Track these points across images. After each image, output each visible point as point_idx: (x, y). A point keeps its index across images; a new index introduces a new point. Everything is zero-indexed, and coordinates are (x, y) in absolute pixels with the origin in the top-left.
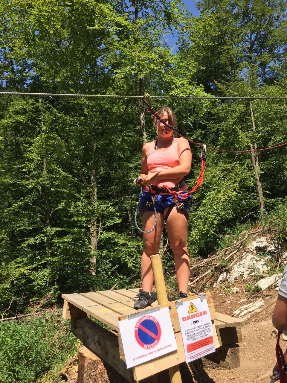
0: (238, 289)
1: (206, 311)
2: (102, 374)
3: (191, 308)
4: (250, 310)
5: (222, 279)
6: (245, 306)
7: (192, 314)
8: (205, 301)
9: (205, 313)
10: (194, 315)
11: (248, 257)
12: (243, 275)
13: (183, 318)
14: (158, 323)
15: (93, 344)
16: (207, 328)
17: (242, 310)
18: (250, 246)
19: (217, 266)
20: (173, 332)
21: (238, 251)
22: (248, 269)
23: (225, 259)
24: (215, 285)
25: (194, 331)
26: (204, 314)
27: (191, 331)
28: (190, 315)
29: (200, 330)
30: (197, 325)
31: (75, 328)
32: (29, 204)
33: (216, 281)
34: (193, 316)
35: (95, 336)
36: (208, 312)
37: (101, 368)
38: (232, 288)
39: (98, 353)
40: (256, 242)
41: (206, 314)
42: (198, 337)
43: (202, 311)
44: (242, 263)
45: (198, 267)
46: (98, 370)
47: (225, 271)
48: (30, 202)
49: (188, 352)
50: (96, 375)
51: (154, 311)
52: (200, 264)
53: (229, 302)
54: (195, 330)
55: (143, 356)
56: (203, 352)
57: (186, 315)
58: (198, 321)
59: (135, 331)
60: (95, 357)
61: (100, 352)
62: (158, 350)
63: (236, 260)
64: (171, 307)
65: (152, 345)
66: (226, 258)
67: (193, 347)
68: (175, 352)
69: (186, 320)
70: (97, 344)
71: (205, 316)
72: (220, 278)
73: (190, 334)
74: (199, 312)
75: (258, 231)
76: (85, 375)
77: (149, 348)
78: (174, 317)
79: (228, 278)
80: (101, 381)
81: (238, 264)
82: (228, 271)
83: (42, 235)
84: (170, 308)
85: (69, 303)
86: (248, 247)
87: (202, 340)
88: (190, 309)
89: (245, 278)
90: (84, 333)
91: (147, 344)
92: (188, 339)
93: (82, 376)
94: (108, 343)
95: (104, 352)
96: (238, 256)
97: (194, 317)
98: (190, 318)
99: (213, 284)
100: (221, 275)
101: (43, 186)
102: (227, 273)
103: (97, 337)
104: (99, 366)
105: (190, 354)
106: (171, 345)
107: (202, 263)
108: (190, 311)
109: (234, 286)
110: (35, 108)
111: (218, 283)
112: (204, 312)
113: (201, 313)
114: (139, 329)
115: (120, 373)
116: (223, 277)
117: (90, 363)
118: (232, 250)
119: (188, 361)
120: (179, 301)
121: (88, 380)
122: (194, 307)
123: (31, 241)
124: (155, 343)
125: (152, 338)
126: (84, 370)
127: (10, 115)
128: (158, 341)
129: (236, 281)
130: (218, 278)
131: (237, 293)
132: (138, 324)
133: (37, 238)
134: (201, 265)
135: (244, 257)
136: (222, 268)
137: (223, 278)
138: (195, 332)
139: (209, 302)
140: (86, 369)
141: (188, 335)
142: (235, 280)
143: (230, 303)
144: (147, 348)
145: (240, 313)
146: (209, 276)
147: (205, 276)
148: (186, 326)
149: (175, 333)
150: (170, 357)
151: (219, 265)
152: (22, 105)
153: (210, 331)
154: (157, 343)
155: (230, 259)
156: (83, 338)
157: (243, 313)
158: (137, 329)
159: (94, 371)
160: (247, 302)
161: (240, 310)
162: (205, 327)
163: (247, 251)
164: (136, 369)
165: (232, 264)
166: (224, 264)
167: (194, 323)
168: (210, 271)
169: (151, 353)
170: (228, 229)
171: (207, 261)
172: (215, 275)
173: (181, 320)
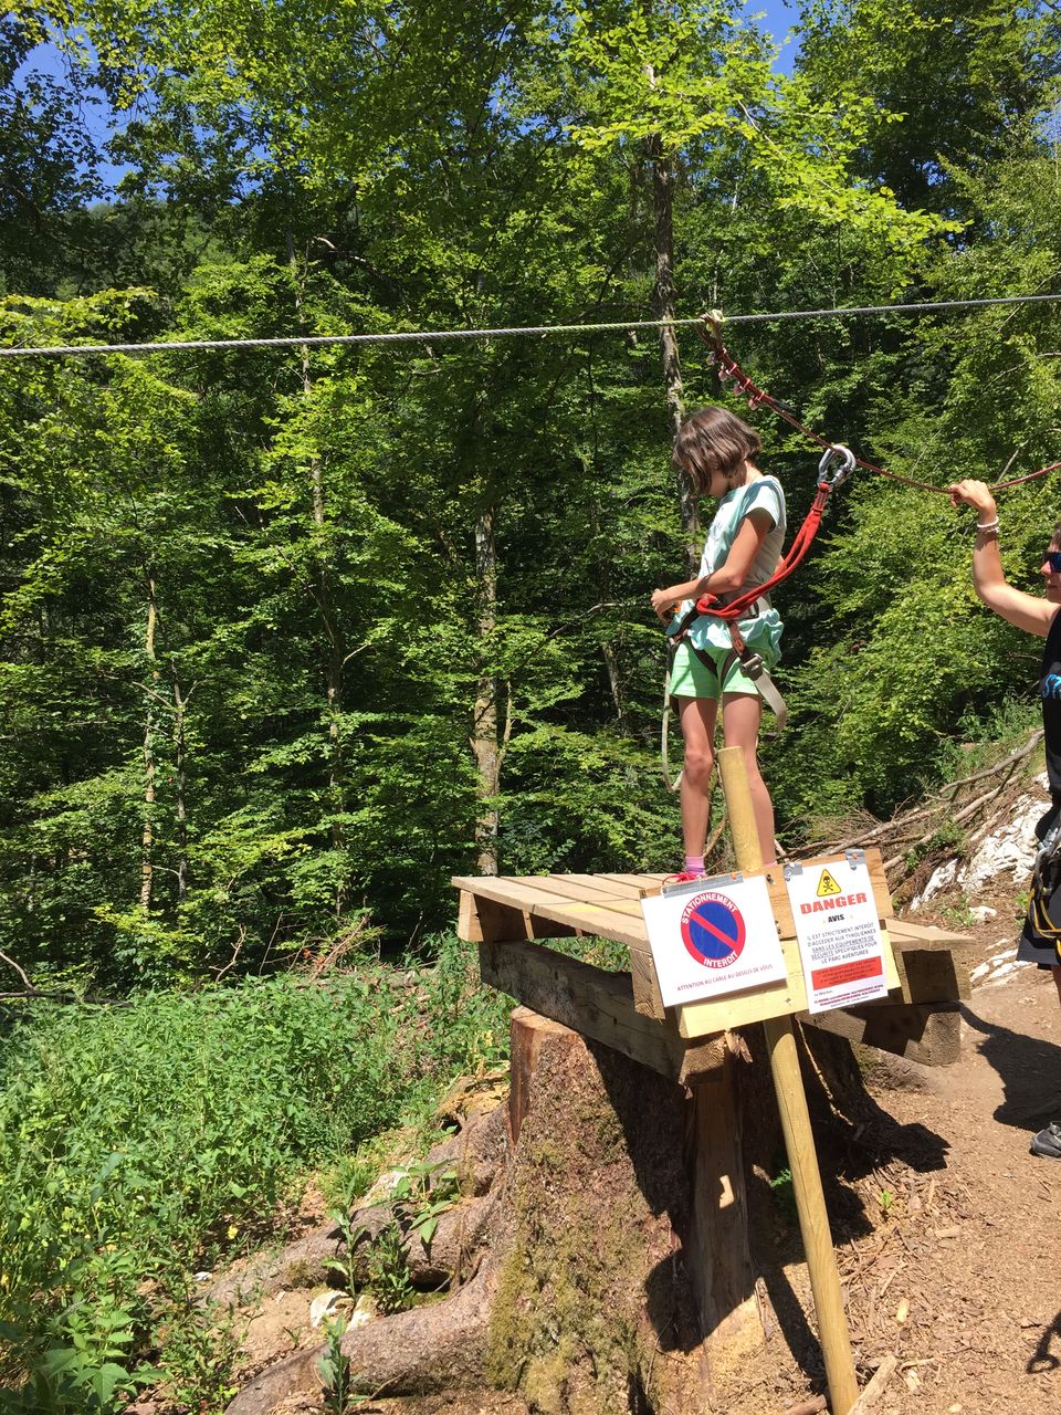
0: (993, 912)
1: (864, 895)
2: (581, 1069)
3: (823, 883)
5: (940, 885)
6: (1007, 954)
7: (828, 898)
8: (863, 869)
9: (861, 898)
10: (832, 900)
11: (1033, 809)
12: (1014, 868)
13: (803, 907)
14: (738, 912)
15: (553, 999)
16: (867, 936)
17: (996, 964)
19: (924, 841)
20: (776, 937)
21: (1000, 792)
22: (1031, 850)
23: (955, 818)
24: (915, 905)
25: (832, 939)
26: (859, 902)
27: (822, 938)
28: (821, 900)
29: (846, 939)
30: (839, 925)
31: (495, 968)
32: (269, 626)
33: (921, 892)
34: (829, 904)
35: (557, 978)
36: (870, 896)
37: (581, 1053)
38: (973, 910)
39: (566, 1021)
41: (865, 900)
42: (841, 954)
43: (855, 892)
44: (1010, 830)
46: (572, 1058)
47: (953, 856)
48: (269, 622)
49: (816, 988)
50: (565, 1072)
51: (725, 885)
54: (834, 937)
55: (702, 983)
56: (855, 994)
57: (811, 898)
58: (842, 917)
59: (683, 925)
60: (560, 1029)
61: (574, 1016)
62: (739, 974)
63: (990, 823)
64: (772, 878)
65: (724, 961)
66: (959, 816)
67: (824, 978)
68: (780, 984)
69: (810, 911)
70: (564, 997)
71: (863, 904)
72: (935, 881)
73: (820, 946)
74: (845, 894)
76: (533, 1075)
77: (717, 967)
78: (780, 901)
79: (960, 879)
80: (580, 1085)
81: (997, 833)
82: (962, 859)
83: (316, 737)
84: (769, 880)
85: (476, 896)
86: (1034, 779)
87: (852, 964)
88: (822, 885)
89: (1021, 880)
90: (522, 975)
91: (713, 957)
92: (814, 958)
93: (526, 1078)
94: (598, 989)
95: (586, 1015)
96: (999, 808)
97: (833, 907)
98: (821, 909)
99: (910, 900)
100: (937, 871)
102: (958, 862)
103: (563, 979)
104: (573, 1050)
105: (821, 994)
106: (770, 966)
107: (874, 832)
108: (822, 891)
109: (978, 902)
110: (275, 288)
111: (926, 897)
112: (858, 895)
113: (850, 898)
114: (691, 921)
115: (634, 1056)
116: (943, 876)
117: (548, 1043)
118: (982, 791)
119: (815, 1009)
120: (792, 864)
121: (544, 1086)
122: (831, 882)
123: (281, 756)
124: (731, 957)
125: (722, 945)
126: (529, 1064)
127: (192, 313)
128: (739, 953)
129: (987, 888)
130: (926, 881)
131: (987, 922)
132: (689, 911)
133: (297, 745)
134: (871, 838)
135: (1021, 809)
136: (942, 848)
137: (942, 880)
138: (834, 943)
139: (873, 872)
140: (536, 1059)
141: (815, 947)
142: (984, 885)
144: (713, 966)
145: (988, 974)
146: (896, 875)
148: (809, 926)
149: (781, 940)
150: (770, 994)
151: (932, 840)
152: (230, 275)
153: (875, 943)
154: (736, 958)
155: (974, 820)
156: (519, 990)
157: (999, 972)
158: (686, 921)
159: (559, 1064)
161: (991, 965)
162: (862, 933)
163: (1031, 789)
164: (684, 1010)
165: (979, 833)
166: (950, 836)
167: (830, 919)
168: (900, 857)
169: (720, 979)
170: (973, 718)
171: (888, 825)
172: (917, 872)
173: (796, 911)
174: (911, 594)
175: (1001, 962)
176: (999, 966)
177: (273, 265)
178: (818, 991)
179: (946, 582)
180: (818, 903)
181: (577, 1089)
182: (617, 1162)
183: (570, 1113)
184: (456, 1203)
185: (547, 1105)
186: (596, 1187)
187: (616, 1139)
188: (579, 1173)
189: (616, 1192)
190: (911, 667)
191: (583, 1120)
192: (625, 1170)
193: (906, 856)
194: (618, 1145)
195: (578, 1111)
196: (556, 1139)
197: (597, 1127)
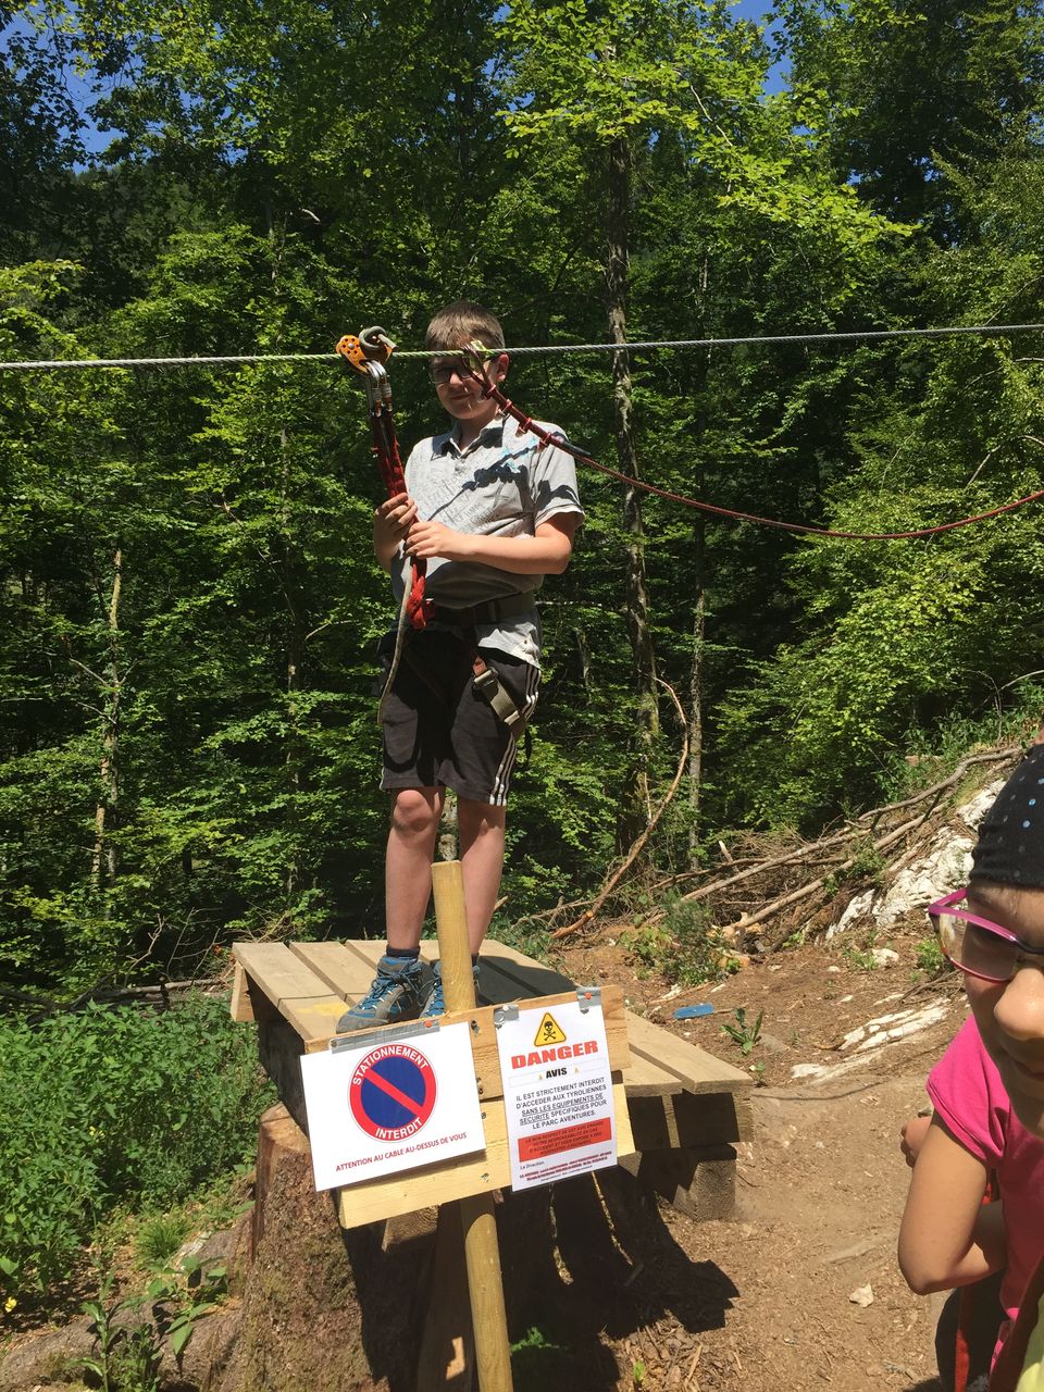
0: (896, 957)
1: (594, 1043)
2: (312, 1197)
3: (544, 1030)
4: (894, 1033)
5: (856, 916)
6: (887, 1019)
7: (548, 1048)
8: (596, 1011)
9: (591, 1047)
10: (553, 1051)
11: (951, 844)
13: (514, 1059)
14: (429, 1068)
16: (594, 1094)
17: (872, 1030)
18: (966, 807)
19: (844, 866)
20: (476, 1097)
21: (924, 820)
23: (876, 846)
24: (830, 934)
25: (549, 1099)
26: (588, 1052)
27: (536, 1097)
28: (539, 1050)
29: (566, 1099)
30: (559, 1081)
31: (268, 1051)
32: (229, 603)
33: (837, 920)
34: (549, 1056)
36: (602, 1045)
38: (875, 951)
40: (989, 792)
41: (596, 1050)
42: (558, 1117)
43: (582, 1039)
44: (928, 864)
45: (782, 864)
46: (304, 1183)
47: (871, 886)
48: (229, 598)
49: (522, 1160)
50: (297, 1199)
51: (417, 1033)
52: (791, 856)
53: (849, 998)
54: (552, 1096)
55: (369, 1160)
56: (575, 1164)
57: (527, 1049)
58: (564, 1071)
59: (353, 1088)
60: (300, 1146)
62: (421, 1147)
63: (910, 854)
64: (478, 1024)
65: (403, 1131)
66: (881, 842)
67: (533, 1147)
68: (478, 1156)
69: (523, 1065)
71: (592, 1055)
72: (852, 911)
73: (532, 1107)
74: (570, 1043)
75: (1006, 752)
76: (269, 1194)
77: (392, 1139)
78: (485, 1052)
79: (875, 911)
80: (312, 1216)
81: (914, 867)
82: (880, 890)
83: (273, 715)
84: (474, 1026)
85: (245, 972)
86: (959, 811)
87: (572, 1129)
88: (542, 1033)
91: (388, 1126)
92: (523, 1122)
93: (263, 1195)
96: (920, 838)
97: (553, 1059)
98: (538, 1062)
99: (826, 927)
100: (854, 901)
101: (277, 542)
102: (875, 894)
105: (528, 1166)
106: (464, 1136)
107: (799, 852)
108: (542, 1039)
109: (885, 942)
110: (251, 259)
111: (841, 926)
112: (587, 1045)
113: (576, 1047)
114: (365, 1081)
116: (859, 906)
117: (284, 1162)
118: (912, 815)
119: (519, 1185)
120: (505, 1007)
121: (277, 1210)
122: (554, 1029)
123: (237, 732)
124: (413, 1126)
125: (403, 1110)
126: (268, 1180)
127: (166, 281)
128: (424, 1120)
129: (899, 924)
130: (842, 910)
131: (888, 967)
132: (364, 1068)
133: (254, 722)
134: (796, 858)
135: (940, 842)
136: (861, 876)
137: (859, 911)
138: (551, 1103)
139: (610, 1015)
140: (273, 1178)
141: (526, 1109)
142: (897, 921)
143: (852, 1001)
144: (387, 1139)
145: (862, 1041)
146: (817, 899)
147: (799, 899)
148: (519, 1084)
149: (481, 1101)
150: (460, 1170)
151: (852, 867)
152: (204, 244)
153: (605, 1102)
154: (419, 1127)
155: (897, 846)
156: (282, 1084)
157: (872, 1042)
158: (359, 1081)
159: (294, 1186)
160: (901, 1005)
161: (866, 1030)
162: (588, 1091)
163: (951, 822)
164: (344, 1195)
165: (898, 864)
166: (870, 863)
167: (549, 1075)
168: (818, 883)
169: (395, 1154)
170: (918, 732)
171: (816, 846)
172: (835, 900)
173: (506, 1064)
174: (868, 600)
175: (877, 1028)
176: (874, 1033)
177: (249, 235)
178: (524, 1164)
179: (905, 588)
180: (536, 1055)
181: (308, 1219)
182: (344, 1308)
183: (299, 1245)
184: (221, 1304)
185: (279, 1233)
186: (320, 1335)
187: (345, 1282)
188: (304, 1315)
189: (339, 1344)
190: (865, 676)
191: (312, 1257)
192: (353, 1318)
193: (826, 882)
194: (346, 1290)
195: (309, 1245)
196: (285, 1274)
197: (326, 1265)
